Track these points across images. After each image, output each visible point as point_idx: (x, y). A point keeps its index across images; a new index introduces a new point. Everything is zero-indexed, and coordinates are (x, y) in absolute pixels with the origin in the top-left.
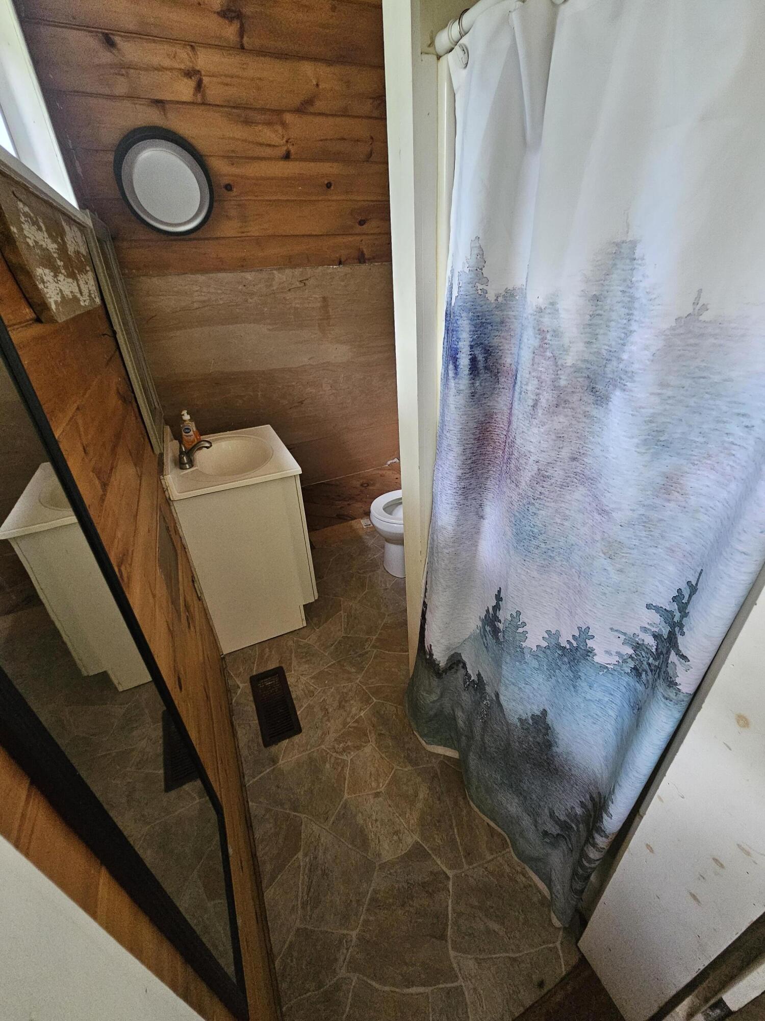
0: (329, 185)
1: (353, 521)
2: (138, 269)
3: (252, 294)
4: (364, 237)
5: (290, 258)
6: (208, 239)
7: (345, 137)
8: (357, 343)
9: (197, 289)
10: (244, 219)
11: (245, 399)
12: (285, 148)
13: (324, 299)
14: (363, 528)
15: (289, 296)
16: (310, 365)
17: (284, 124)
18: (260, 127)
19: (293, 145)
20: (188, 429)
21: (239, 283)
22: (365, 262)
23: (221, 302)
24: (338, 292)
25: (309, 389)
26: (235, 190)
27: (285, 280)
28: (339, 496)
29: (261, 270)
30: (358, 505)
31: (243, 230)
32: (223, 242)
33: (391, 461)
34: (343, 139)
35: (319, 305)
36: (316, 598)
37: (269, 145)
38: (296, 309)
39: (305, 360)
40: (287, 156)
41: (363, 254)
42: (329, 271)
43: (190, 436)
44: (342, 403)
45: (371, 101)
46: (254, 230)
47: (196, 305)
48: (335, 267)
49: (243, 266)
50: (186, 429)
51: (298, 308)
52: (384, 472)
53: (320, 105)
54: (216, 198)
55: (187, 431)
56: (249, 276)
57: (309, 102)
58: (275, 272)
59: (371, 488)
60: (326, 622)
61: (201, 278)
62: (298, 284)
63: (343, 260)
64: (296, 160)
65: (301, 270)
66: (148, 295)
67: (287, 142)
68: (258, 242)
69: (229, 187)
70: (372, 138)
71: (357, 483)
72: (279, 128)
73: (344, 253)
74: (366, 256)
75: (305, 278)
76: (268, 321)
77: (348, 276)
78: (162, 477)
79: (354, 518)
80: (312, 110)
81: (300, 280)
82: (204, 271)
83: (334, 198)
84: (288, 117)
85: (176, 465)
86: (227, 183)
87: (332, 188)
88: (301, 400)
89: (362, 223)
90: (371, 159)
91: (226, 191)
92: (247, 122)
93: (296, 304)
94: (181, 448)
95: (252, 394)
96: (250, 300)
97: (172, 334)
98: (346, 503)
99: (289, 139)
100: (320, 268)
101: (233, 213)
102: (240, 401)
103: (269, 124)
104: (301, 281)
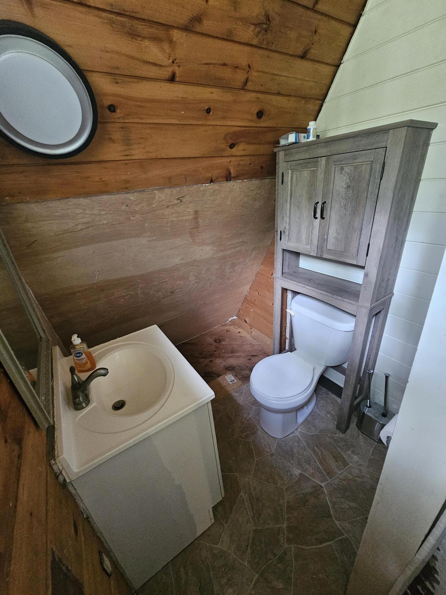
0: (208, 111)
1: (219, 378)
2: (12, 196)
3: (134, 213)
4: (233, 159)
5: (170, 178)
6: (90, 162)
7: (227, 62)
8: (218, 244)
9: (81, 211)
10: (127, 142)
11: (126, 298)
12: (170, 69)
13: (196, 212)
14: (229, 385)
15: (167, 212)
16: (181, 264)
17: (171, 41)
18: (147, 43)
19: (179, 66)
20: (79, 353)
21: (122, 203)
22: (230, 180)
23: (105, 222)
24: (208, 206)
25: (178, 282)
26: (118, 111)
27: (164, 198)
28: (201, 354)
29: (143, 191)
30: (218, 361)
31: (127, 153)
32: (106, 165)
33: (231, 319)
34: (224, 65)
35: (191, 217)
36: (223, 496)
37: (155, 64)
38: (173, 221)
39: (177, 261)
40: (172, 79)
41: (230, 173)
42: (202, 189)
43: (82, 359)
44: (203, 288)
45: (253, 27)
46: (138, 153)
47: (80, 227)
48: (207, 185)
49: (126, 188)
50: (77, 353)
51: (174, 220)
52: (228, 327)
53: (208, 25)
54: (99, 120)
55: (78, 355)
56: (132, 197)
57: (198, 19)
58: (156, 192)
59: (223, 343)
60: (231, 512)
61: (83, 201)
62: (176, 202)
63: (213, 179)
64: (180, 82)
65: (178, 189)
66: (26, 221)
67: (173, 62)
68: (142, 164)
69: (112, 108)
70: (249, 67)
71: (210, 340)
72: (166, 46)
73: (215, 173)
74: (232, 175)
75: (181, 196)
76: (148, 234)
77: (216, 192)
78: (53, 462)
79: (219, 376)
80: (198, 29)
81: (177, 197)
82: (87, 194)
83: (213, 123)
84: (176, 35)
85: (68, 404)
86: (111, 103)
87: (211, 113)
88: (173, 290)
89: (232, 146)
90: (246, 88)
91: (109, 112)
92: (133, 35)
93: (173, 217)
94: (73, 378)
95: (132, 293)
96: (132, 218)
97: (55, 255)
98: (208, 360)
99: (175, 59)
100: (195, 186)
101: (117, 135)
102: (123, 300)
103: (156, 39)
104: (178, 199)
